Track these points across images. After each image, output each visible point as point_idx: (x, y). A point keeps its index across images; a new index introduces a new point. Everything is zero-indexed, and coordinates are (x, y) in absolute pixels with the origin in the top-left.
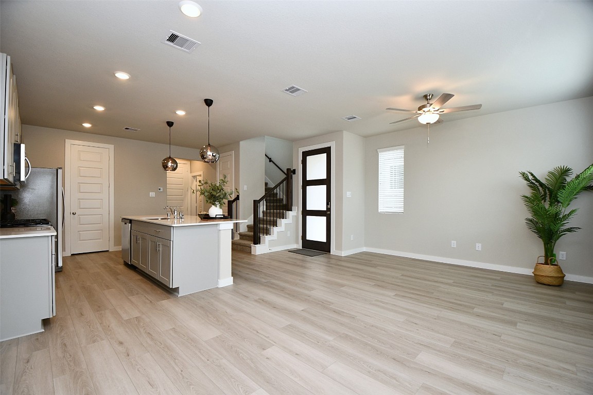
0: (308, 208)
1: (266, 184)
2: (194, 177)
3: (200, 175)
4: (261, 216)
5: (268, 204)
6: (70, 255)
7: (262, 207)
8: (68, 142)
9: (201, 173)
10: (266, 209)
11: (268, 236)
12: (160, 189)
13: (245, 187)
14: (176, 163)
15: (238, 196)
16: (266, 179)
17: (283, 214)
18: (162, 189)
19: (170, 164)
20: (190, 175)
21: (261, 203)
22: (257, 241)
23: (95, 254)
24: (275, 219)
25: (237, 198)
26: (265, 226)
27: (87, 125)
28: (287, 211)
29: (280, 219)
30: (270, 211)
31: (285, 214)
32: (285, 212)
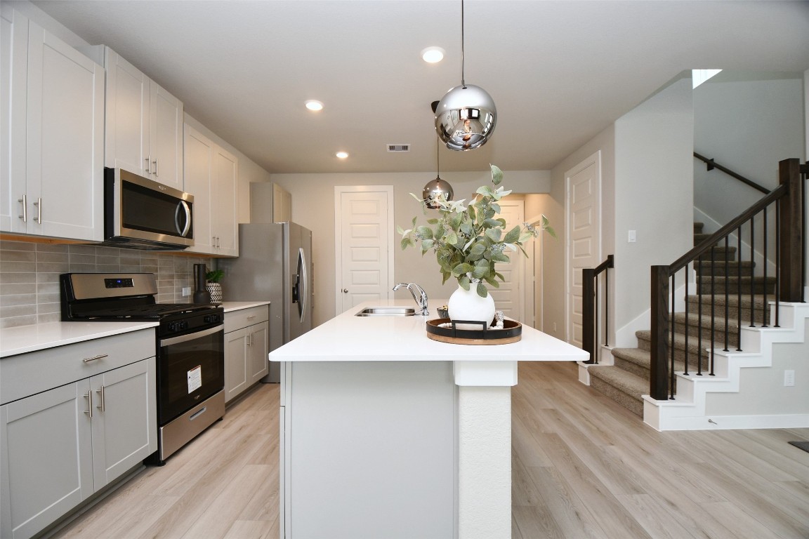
1: (698, 227)
4: (680, 308)
5: (706, 278)
7: (683, 288)
10: (699, 291)
11: (706, 376)
13: (632, 235)
15: (611, 258)
16: (696, 214)
17: (766, 311)
21: (680, 275)
22: (663, 388)
24: (733, 322)
25: (609, 263)
26: (693, 342)
27: (342, 155)
28: (780, 303)
29: (752, 326)
30: (713, 297)
31: (773, 309)
32: (774, 303)
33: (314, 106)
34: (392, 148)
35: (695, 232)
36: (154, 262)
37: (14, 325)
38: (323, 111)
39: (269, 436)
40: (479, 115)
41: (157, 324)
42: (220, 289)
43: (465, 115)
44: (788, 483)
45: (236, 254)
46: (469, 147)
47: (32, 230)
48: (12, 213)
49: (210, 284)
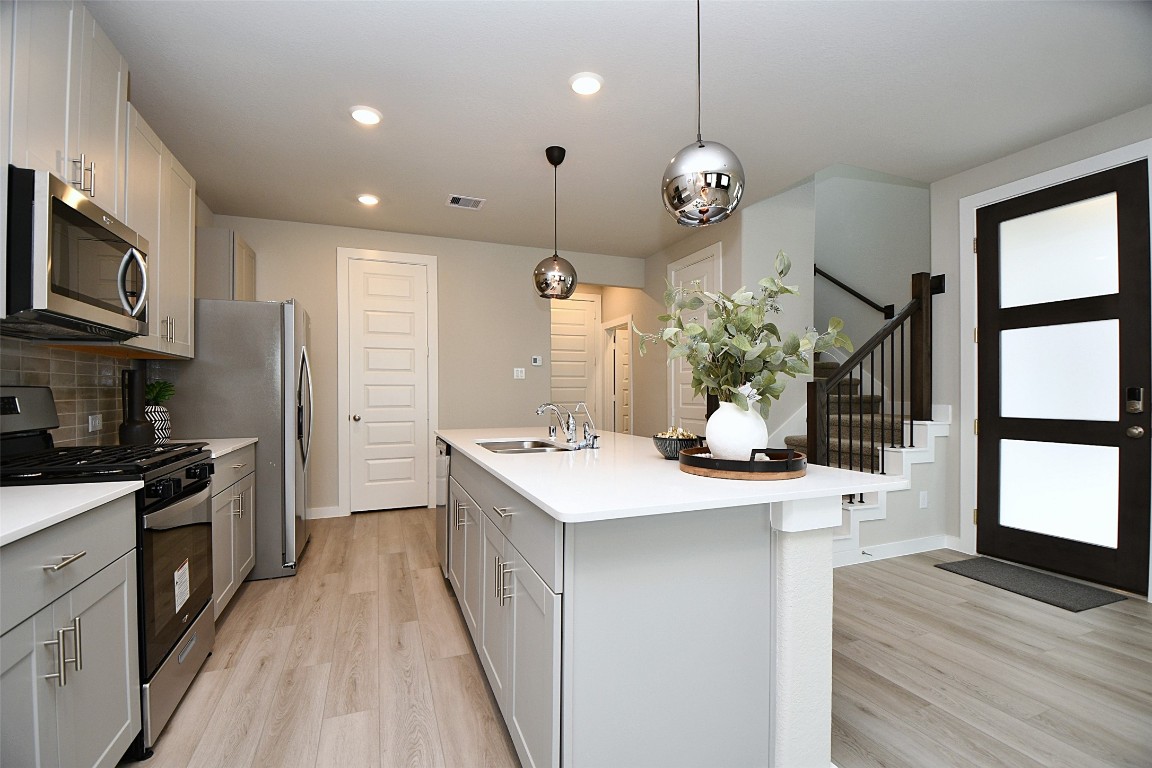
0: (1007, 411)
1: (819, 355)
2: (611, 331)
3: (624, 327)
6: (349, 514)
8: (343, 253)
9: (627, 319)
12: (535, 360)
14: (572, 272)
17: (901, 431)
18: (539, 358)
19: (554, 275)
20: (601, 328)
23: (397, 513)
27: (369, 200)
28: (914, 422)
29: (893, 447)
30: (840, 417)
31: (907, 429)
32: (909, 422)
33: (366, 117)
34: (455, 201)
35: (815, 360)
36: (46, 364)
38: (379, 126)
39: (328, 666)
40: (729, 184)
42: (167, 416)
43: (713, 180)
44: (960, 605)
45: (191, 355)
49: (149, 408)
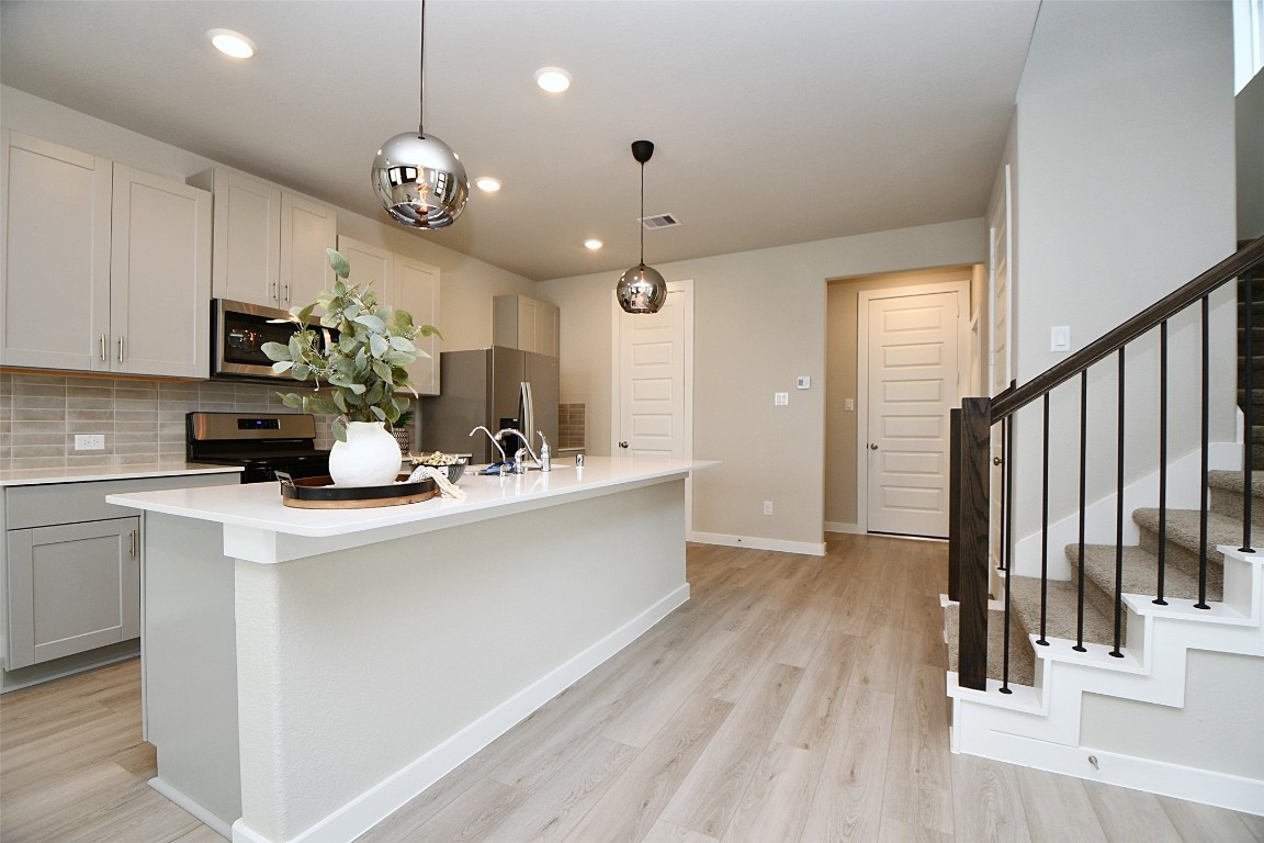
12: (801, 382)
13: (1060, 338)
27: (593, 245)
37: (132, 462)
41: (243, 469)
45: (435, 392)
46: (425, 224)
47: (115, 368)
48: (92, 352)
